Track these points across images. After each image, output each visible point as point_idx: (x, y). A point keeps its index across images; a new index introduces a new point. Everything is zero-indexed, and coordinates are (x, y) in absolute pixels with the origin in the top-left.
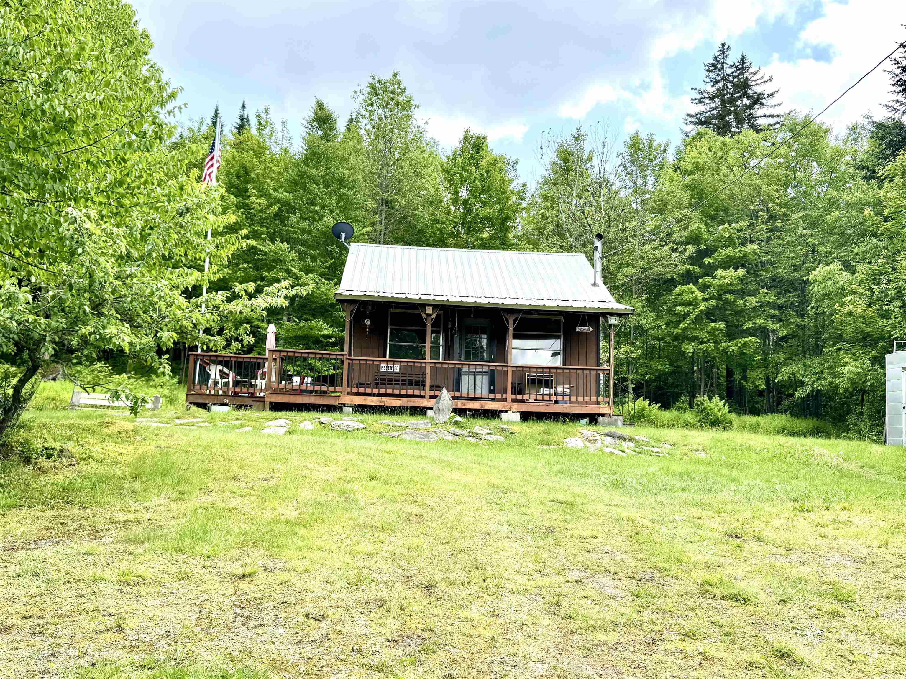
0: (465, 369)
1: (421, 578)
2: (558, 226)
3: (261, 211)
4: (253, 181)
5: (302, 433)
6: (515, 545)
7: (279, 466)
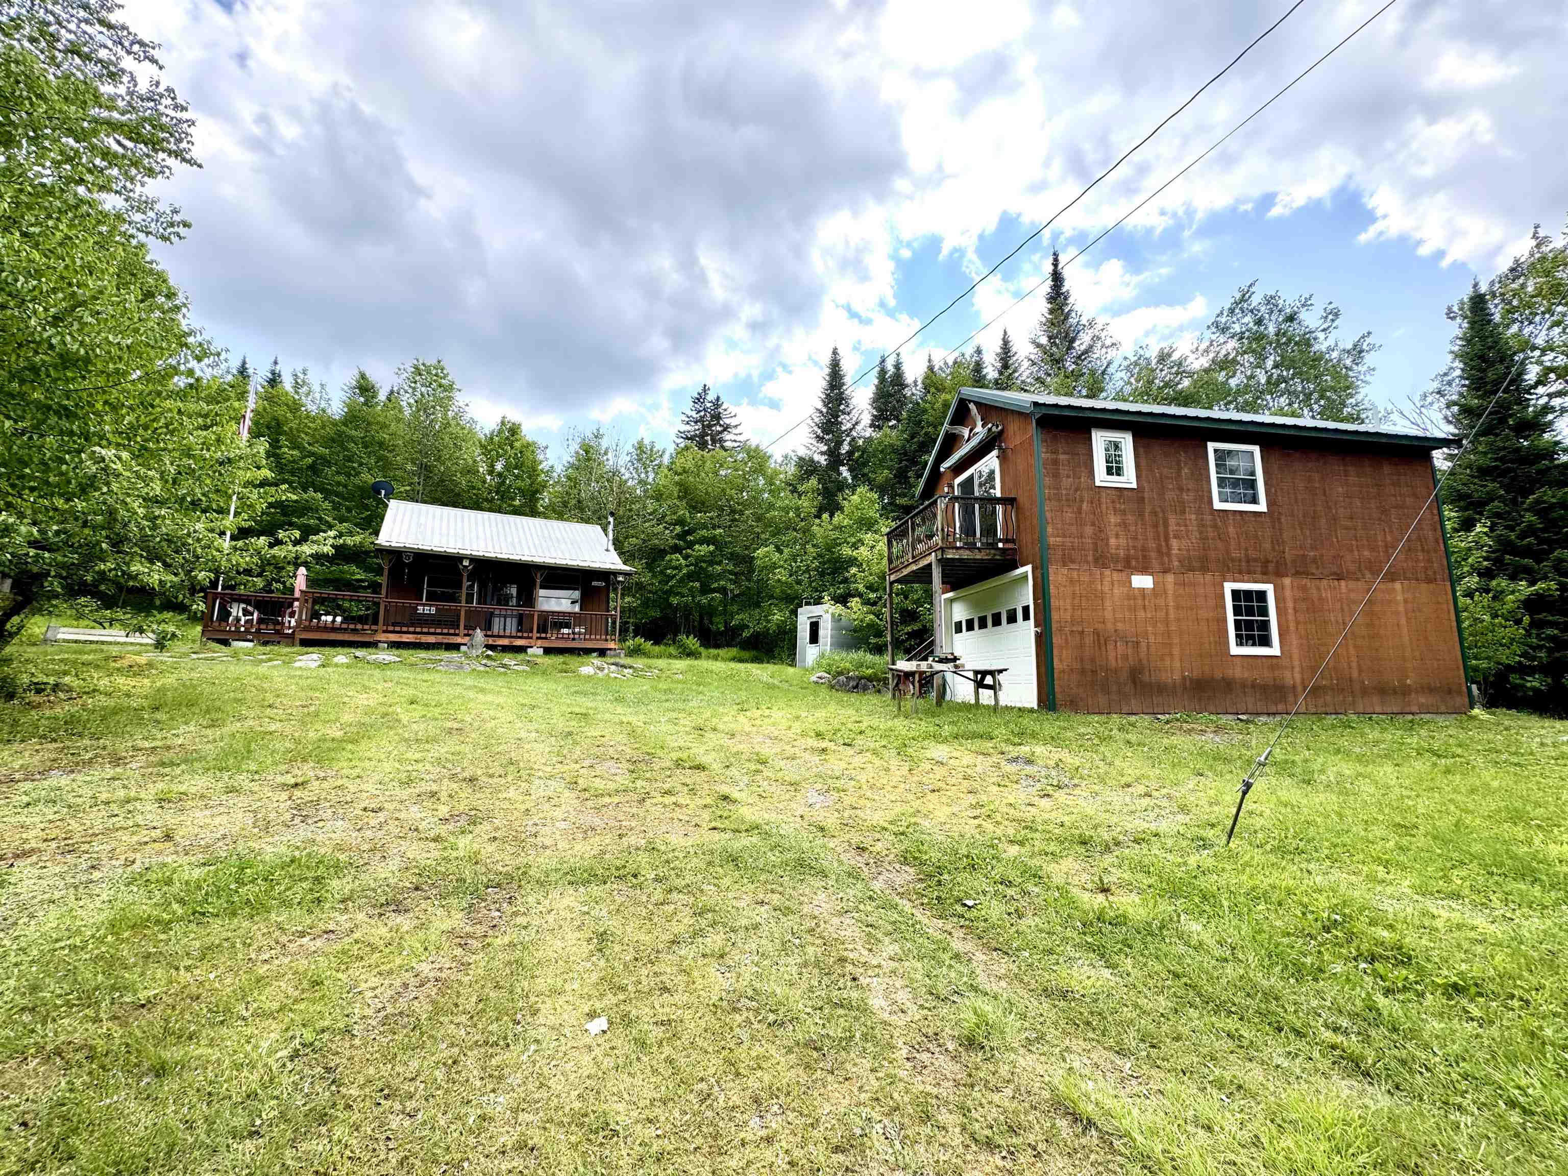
0: (497, 612)
1: (466, 774)
2: (579, 502)
3: (294, 462)
4: (285, 433)
5: (336, 665)
6: (542, 746)
7: (317, 694)
